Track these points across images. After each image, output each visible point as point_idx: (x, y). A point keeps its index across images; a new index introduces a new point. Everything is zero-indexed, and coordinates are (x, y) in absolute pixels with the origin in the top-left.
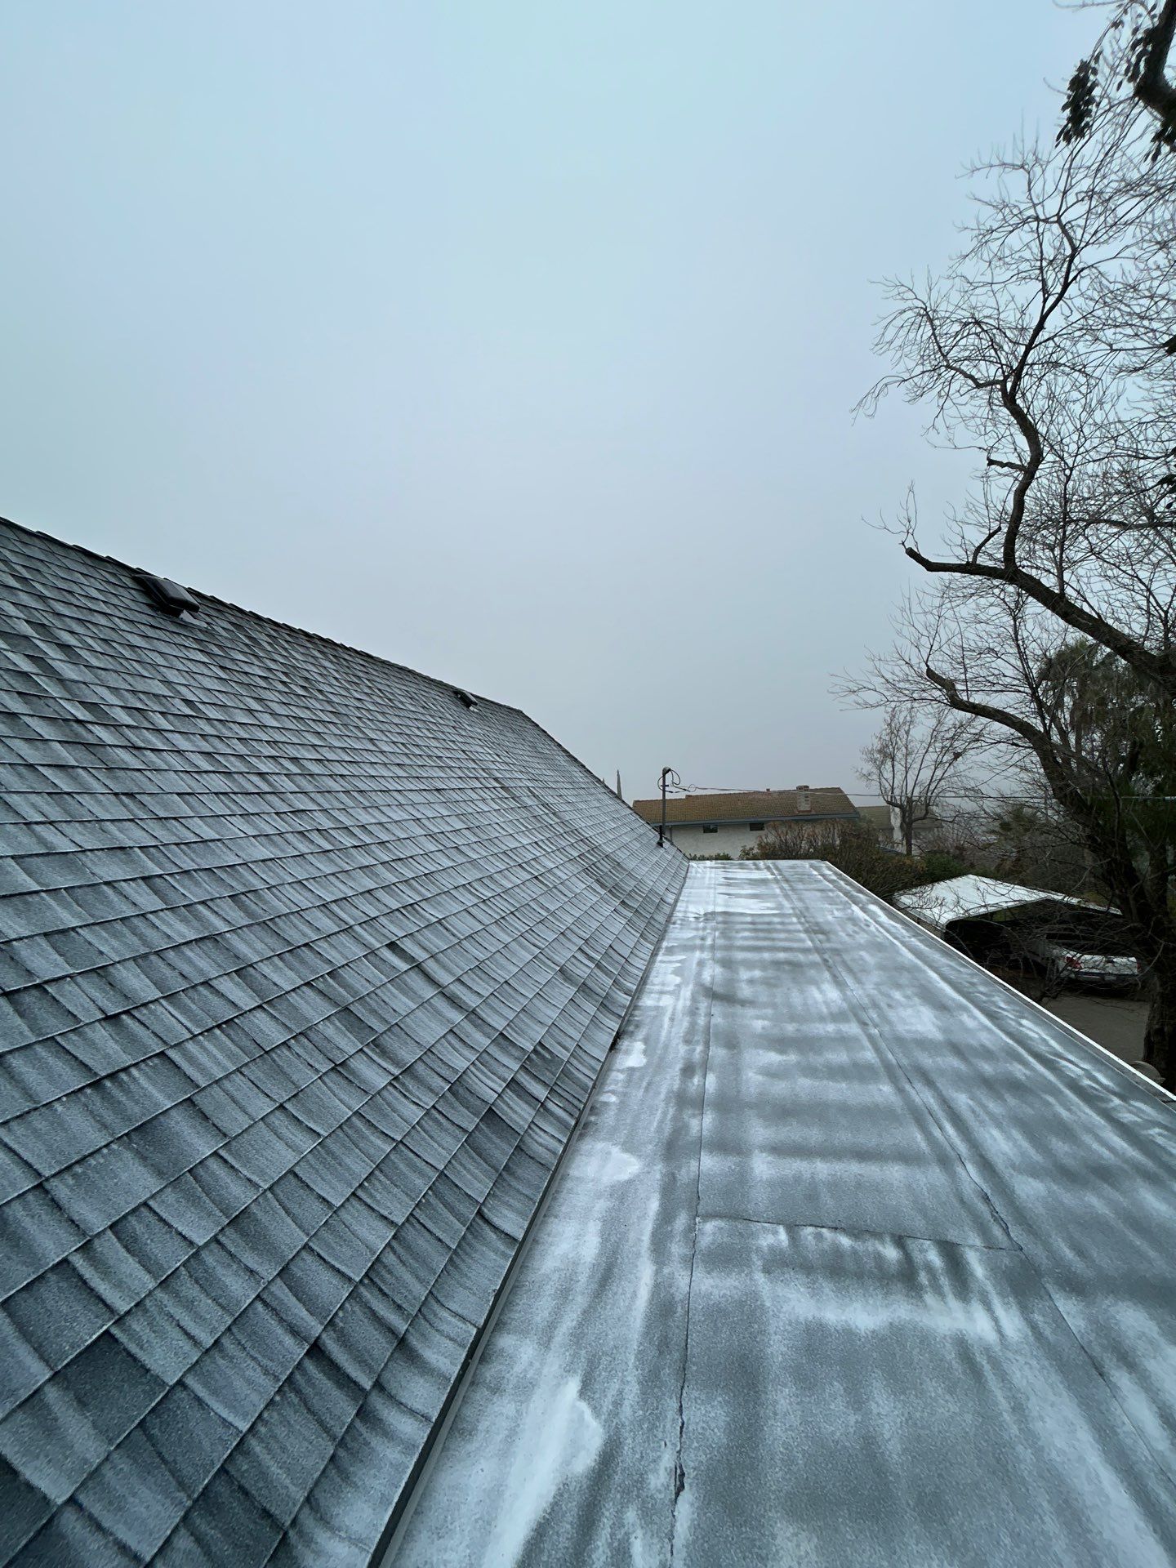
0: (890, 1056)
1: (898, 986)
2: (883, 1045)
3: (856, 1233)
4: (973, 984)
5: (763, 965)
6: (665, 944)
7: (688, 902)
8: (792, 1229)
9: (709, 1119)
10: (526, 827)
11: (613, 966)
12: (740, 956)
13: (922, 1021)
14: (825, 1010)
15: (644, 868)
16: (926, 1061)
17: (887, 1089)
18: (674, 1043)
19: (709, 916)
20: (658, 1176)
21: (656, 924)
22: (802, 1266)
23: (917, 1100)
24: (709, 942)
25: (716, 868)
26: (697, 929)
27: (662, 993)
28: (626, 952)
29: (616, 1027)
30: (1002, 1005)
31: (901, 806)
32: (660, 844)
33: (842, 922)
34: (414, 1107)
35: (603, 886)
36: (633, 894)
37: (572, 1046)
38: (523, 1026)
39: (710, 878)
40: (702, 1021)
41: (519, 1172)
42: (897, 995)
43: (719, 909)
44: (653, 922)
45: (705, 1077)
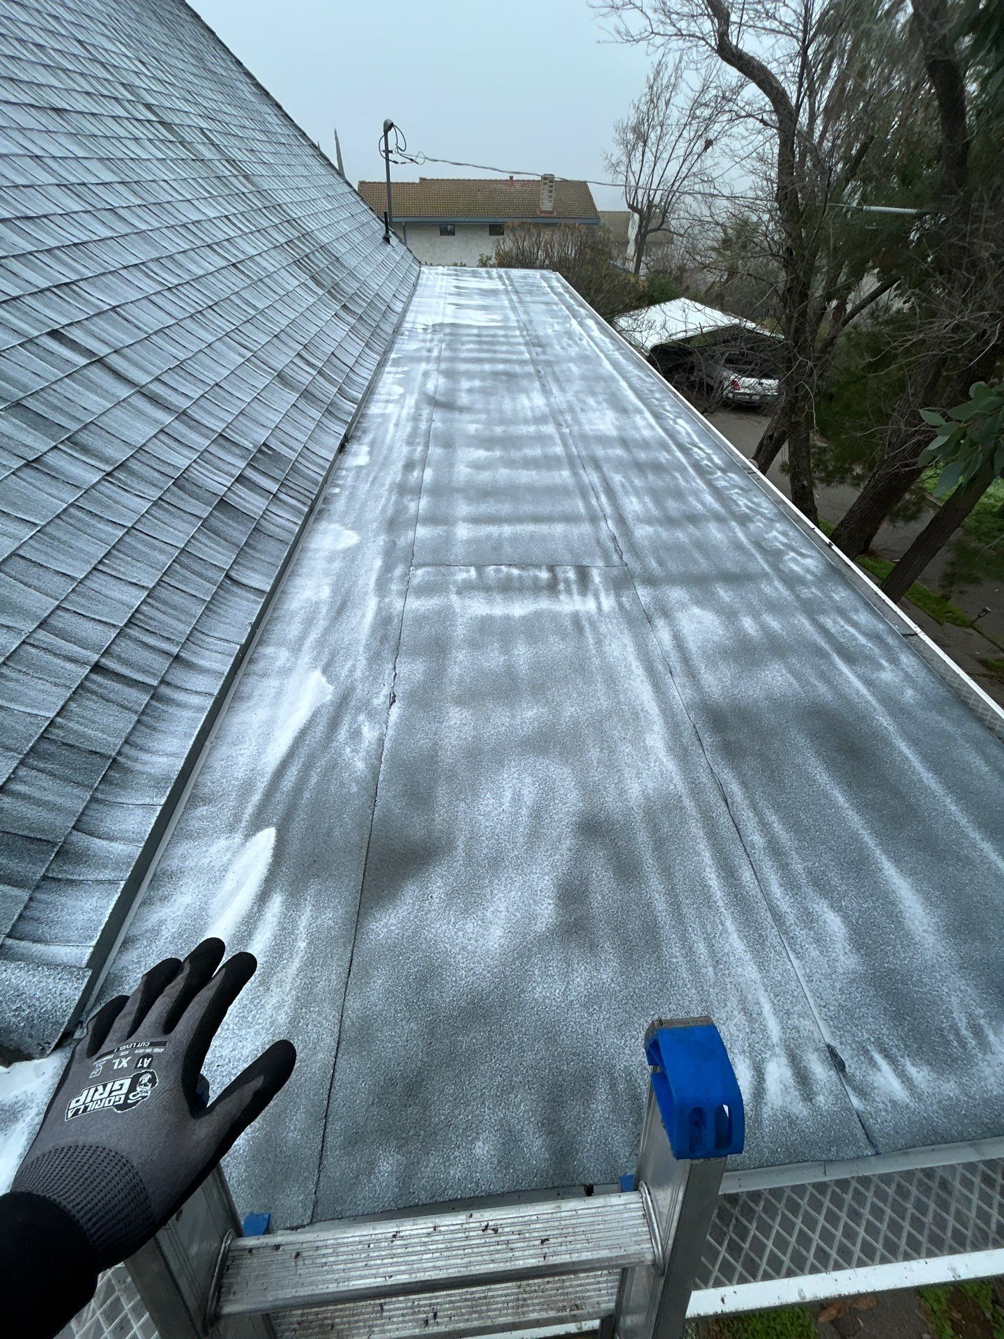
0: (574, 449)
1: (593, 394)
2: (571, 441)
3: (523, 566)
4: (652, 392)
5: (483, 376)
6: (393, 356)
7: (417, 312)
8: (480, 568)
9: (424, 502)
10: (208, 192)
11: (336, 374)
12: (463, 367)
13: (603, 421)
14: (530, 414)
15: (367, 267)
16: (600, 452)
17: (566, 473)
18: (398, 445)
19: (437, 328)
20: (382, 543)
21: (381, 334)
22: (483, 588)
23: (586, 480)
24: (435, 353)
25: (449, 275)
26: (424, 341)
27: (388, 401)
28: (350, 362)
29: (343, 432)
30: (668, 408)
31: (640, 212)
32: (387, 240)
33: (558, 336)
34: (139, 500)
35: (318, 283)
36: (356, 298)
37: (299, 448)
38: (245, 429)
39: (441, 287)
40: (423, 426)
41: (260, 546)
42: (591, 401)
43: (448, 321)
44: (378, 331)
45: (423, 470)
